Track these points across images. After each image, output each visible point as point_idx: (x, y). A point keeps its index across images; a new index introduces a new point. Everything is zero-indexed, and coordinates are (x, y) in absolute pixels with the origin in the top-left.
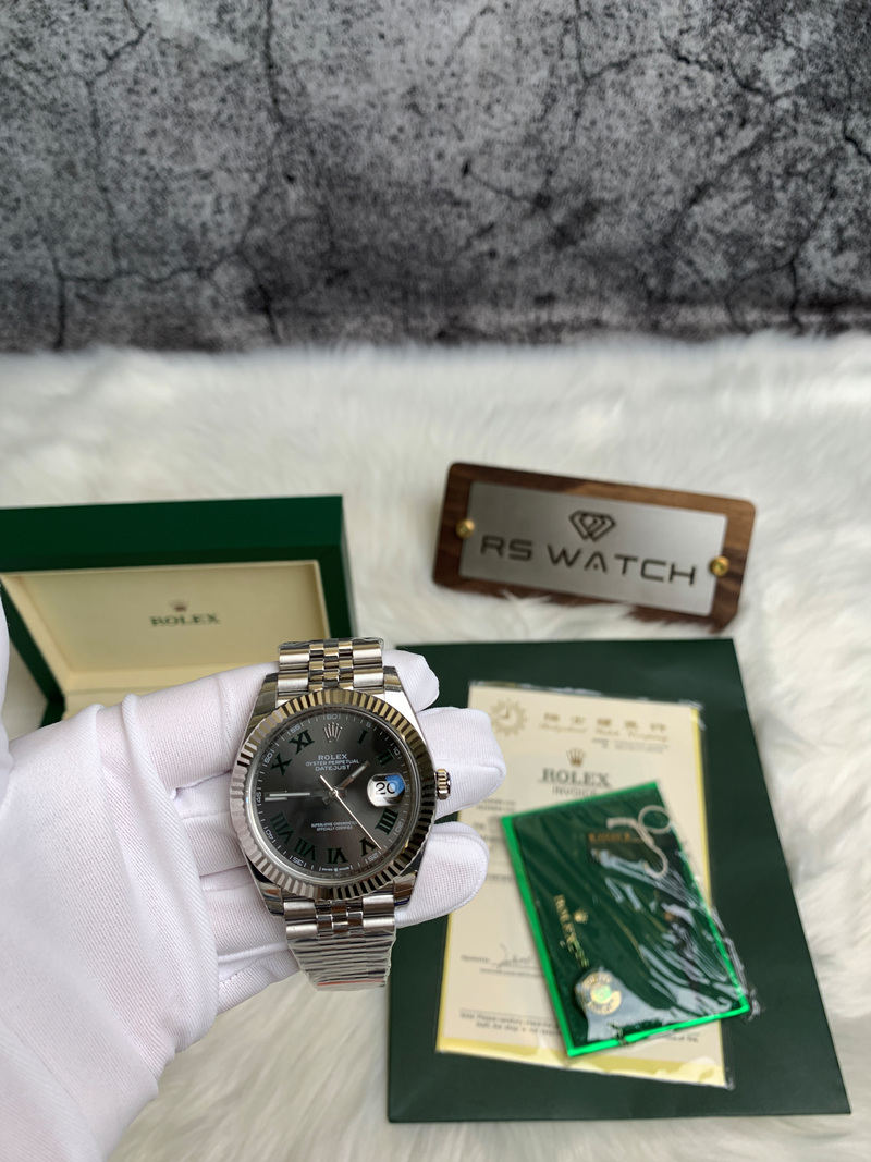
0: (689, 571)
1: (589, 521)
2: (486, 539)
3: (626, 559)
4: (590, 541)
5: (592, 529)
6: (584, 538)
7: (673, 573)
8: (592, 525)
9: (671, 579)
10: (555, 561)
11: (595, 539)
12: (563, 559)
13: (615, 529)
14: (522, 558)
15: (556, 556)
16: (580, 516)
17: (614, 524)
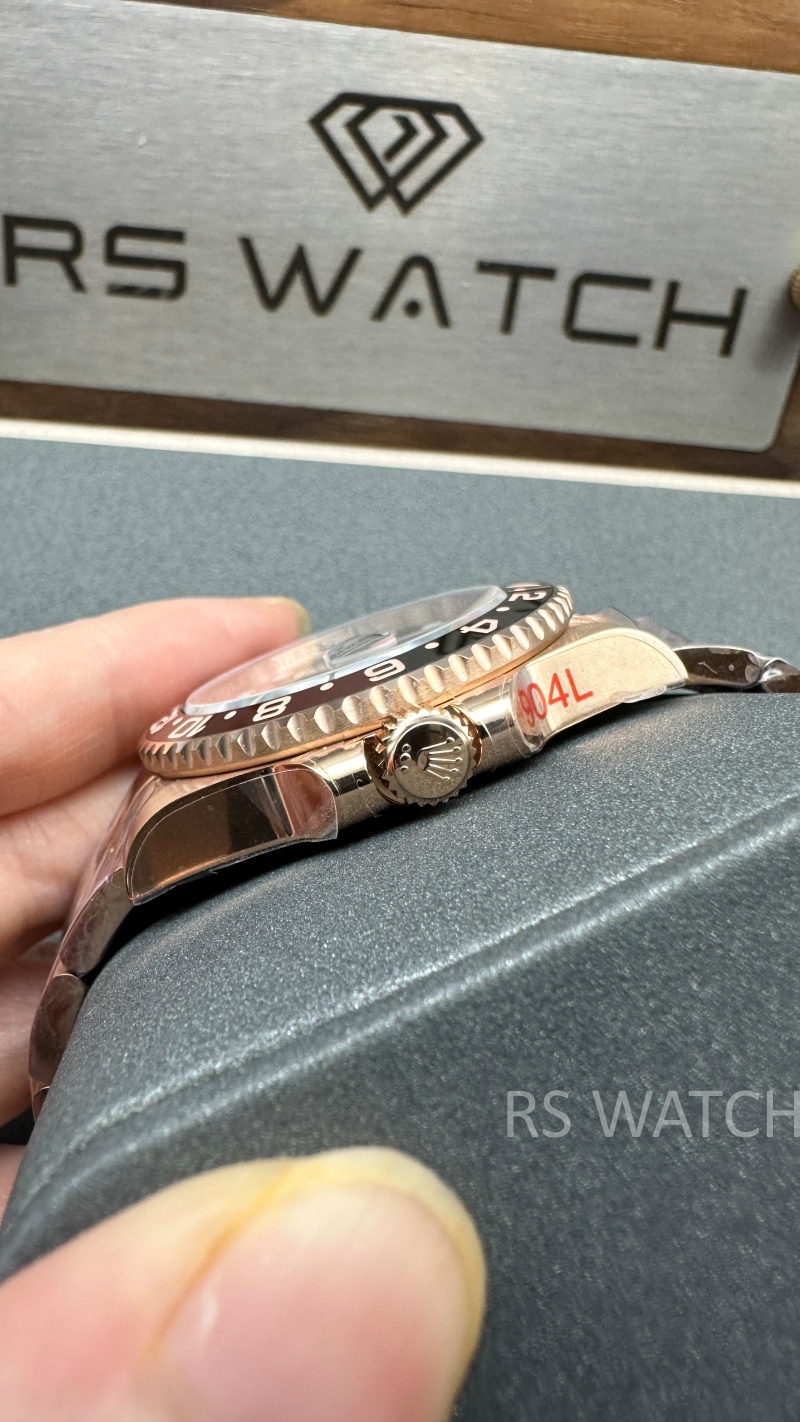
0: (725, 304)
1: (382, 129)
3: (516, 273)
4: (388, 208)
6: (371, 202)
7: (671, 315)
9: (661, 341)
10: (272, 301)
11: (406, 205)
12: (298, 288)
13: (478, 153)
14: (153, 293)
15: (273, 277)
16: (350, 111)
17: (475, 139)
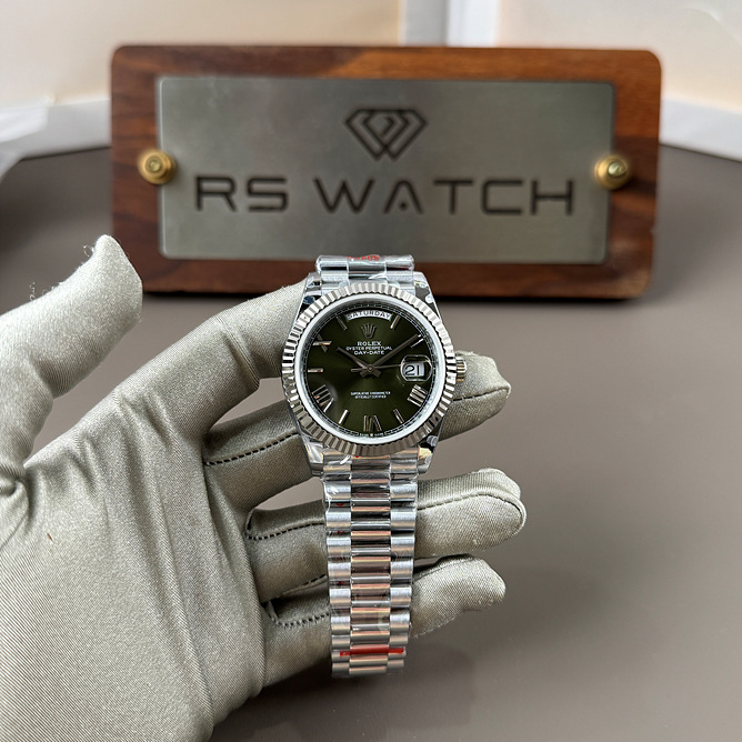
1: (379, 122)
2: (200, 179)
3: (454, 183)
5: (387, 138)
6: (377, 156)
7: (536, 197)
8: (386, 131)
9: (534, 209)
10: (331, 208)
11: (395, 156)
12: (344, 199)
13: (427, 130)
14: (271, 209)
15: (331, 197)
16: (361, 116)
17: (423, 123)
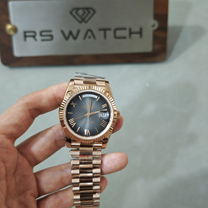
0: (138, 30)
4: (83, 23)
